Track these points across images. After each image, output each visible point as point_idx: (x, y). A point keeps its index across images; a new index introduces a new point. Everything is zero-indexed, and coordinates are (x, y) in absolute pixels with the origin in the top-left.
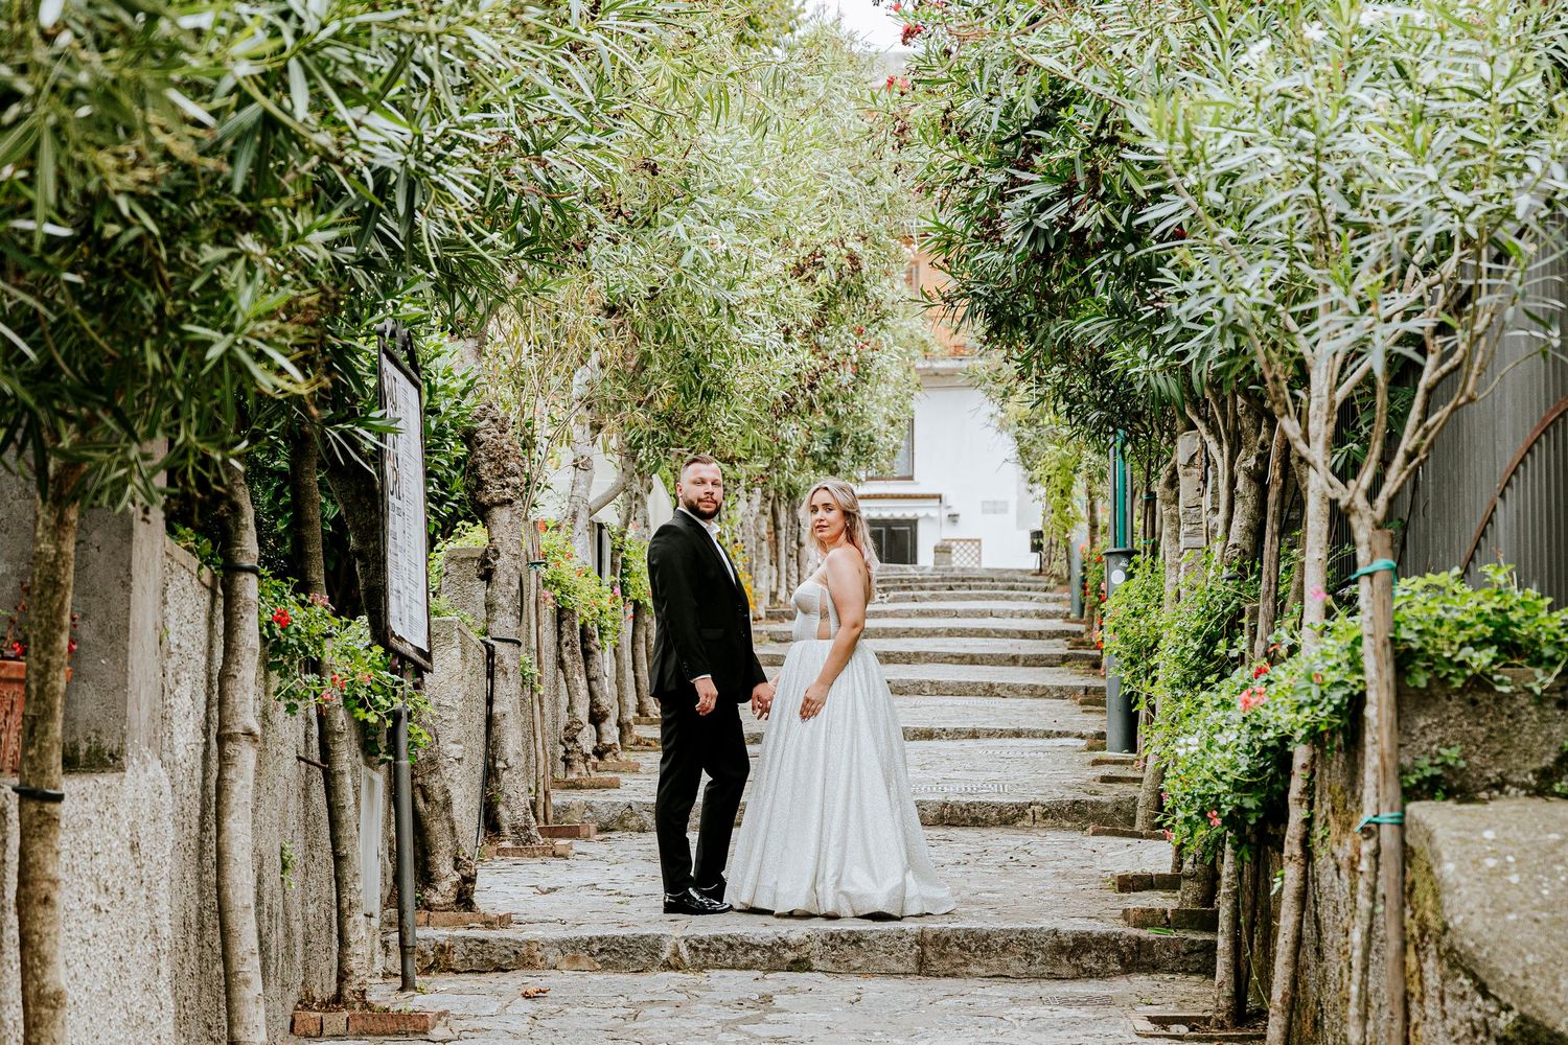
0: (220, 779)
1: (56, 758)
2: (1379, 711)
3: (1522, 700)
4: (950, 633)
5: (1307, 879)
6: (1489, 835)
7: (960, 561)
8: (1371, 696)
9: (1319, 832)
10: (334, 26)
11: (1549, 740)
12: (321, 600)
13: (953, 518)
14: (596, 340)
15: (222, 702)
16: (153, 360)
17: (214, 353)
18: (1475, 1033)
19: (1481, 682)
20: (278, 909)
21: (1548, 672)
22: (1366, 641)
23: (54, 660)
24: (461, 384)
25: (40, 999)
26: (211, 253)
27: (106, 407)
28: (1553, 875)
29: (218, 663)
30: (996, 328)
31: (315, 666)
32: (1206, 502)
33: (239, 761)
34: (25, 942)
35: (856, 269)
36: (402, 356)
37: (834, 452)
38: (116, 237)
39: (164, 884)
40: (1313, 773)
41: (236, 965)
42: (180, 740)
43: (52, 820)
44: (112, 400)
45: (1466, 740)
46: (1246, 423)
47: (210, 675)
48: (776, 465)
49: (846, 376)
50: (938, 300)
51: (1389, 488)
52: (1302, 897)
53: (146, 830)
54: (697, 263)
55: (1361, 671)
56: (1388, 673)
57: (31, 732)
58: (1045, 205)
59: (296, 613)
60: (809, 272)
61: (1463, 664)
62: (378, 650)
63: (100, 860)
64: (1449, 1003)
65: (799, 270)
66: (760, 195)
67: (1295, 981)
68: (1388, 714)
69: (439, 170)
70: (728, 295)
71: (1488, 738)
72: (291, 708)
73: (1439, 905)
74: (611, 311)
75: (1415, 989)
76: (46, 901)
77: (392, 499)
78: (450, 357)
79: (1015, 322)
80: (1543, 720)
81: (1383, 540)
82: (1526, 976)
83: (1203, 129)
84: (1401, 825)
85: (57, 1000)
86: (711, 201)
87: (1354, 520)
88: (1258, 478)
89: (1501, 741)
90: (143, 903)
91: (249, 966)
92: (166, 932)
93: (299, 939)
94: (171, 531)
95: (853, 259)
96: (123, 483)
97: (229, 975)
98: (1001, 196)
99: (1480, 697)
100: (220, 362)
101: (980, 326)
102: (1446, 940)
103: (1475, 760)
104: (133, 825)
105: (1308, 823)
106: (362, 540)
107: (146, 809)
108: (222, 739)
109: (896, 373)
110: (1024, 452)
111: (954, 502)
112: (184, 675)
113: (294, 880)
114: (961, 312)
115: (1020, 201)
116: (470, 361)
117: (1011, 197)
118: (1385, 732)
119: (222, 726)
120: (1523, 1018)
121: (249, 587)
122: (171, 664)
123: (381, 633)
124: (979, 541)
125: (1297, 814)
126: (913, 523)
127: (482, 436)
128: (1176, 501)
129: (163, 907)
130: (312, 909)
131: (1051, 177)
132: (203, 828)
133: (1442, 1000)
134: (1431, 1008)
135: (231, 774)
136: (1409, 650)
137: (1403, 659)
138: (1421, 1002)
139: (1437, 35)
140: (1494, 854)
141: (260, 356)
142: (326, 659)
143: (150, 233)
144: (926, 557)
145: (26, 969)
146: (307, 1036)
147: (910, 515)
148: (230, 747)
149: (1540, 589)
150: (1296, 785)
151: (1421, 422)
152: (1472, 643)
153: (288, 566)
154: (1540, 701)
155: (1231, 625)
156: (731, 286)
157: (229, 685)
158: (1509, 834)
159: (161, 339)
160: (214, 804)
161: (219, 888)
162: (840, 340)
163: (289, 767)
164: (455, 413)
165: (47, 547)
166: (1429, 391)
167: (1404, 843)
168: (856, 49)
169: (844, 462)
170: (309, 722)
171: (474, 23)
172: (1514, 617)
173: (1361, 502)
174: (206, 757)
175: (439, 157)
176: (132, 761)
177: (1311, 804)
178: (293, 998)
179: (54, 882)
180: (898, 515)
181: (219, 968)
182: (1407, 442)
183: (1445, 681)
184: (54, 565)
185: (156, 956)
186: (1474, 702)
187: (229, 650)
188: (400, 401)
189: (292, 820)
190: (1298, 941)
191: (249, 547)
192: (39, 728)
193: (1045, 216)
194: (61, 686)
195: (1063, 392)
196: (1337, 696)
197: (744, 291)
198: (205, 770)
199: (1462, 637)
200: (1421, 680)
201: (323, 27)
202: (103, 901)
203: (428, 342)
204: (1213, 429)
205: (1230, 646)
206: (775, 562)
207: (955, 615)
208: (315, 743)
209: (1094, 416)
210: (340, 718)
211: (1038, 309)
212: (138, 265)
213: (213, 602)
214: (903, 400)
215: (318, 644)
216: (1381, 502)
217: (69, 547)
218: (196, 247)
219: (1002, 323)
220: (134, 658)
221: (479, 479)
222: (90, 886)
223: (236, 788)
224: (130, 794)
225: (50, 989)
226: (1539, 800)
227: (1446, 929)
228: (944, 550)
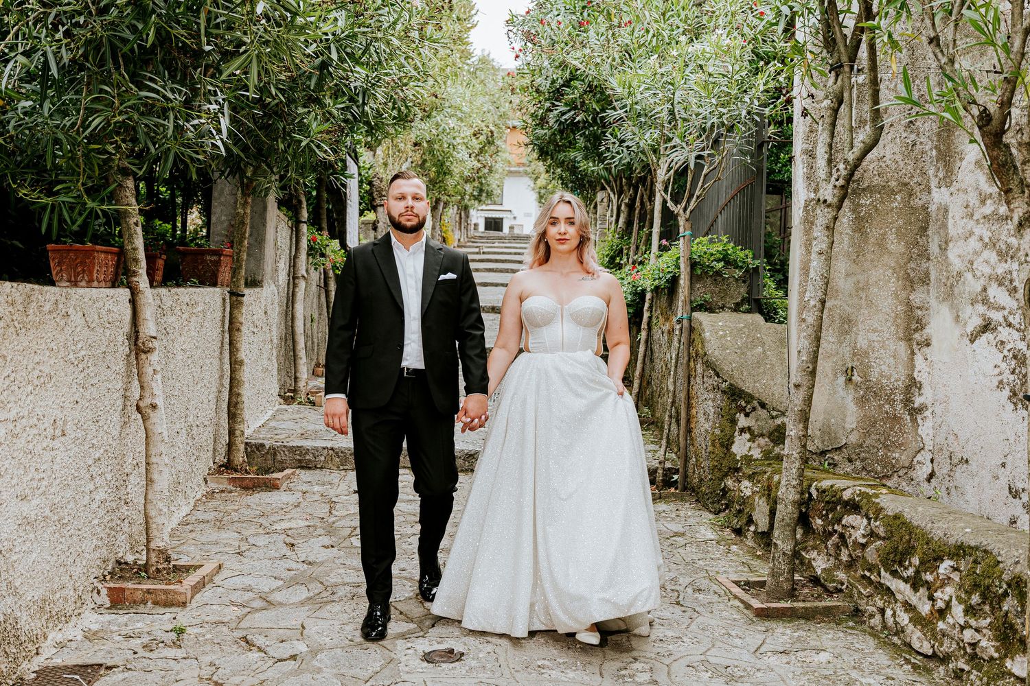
0: (293, 291)
1: (242, 282)
2: (684, 281)
3: (731, 280)
4: (515, 254)
5: (649, 335)
6: (720, 324)
7: (517, 231)
8: (682, 277)
9: (654, 320)
10: (346, 33)
11: (739, 293)
12: (326, 233)
13: (515, 218)
14: (410, 154)
15: (294, 266)
16: (281, 146)
17: (303, 144)
18: (714, 389)
19: (718, 273)
20: (310, 334)
21: (740, 271)
22: (681, 258)
23: (242, 249)
24: (368, 166)
25: (236, 362)
26: (301, 110)
27: (264, 162)
28: (742, 338)
29: (293, 253)
30: (541, 155)
31: (323, 255)
32: (609, 214)
33: (299, 285)
34: (231, 344)
35: (492, 136)
36: (353, 155)
37: (480, 195)
38: (270, 103)
39: (275, 325)
40: (652, 301)
41: (297, 353)
42: (281, 278)
43: (241, 303)
44: (267, 159)
45: (712, 292)
46: (625, 188)
47: (290, 257)
48: (463, 198)
49: (486, 171)
50: (523, 145)
51: (690, 208)
52: (647, 342)
53: (269, 307)
54: (444, 130)
55: (679, 268)
56: (688, 269)
57: (234, 273)
58: (563, 114)
59: (318, 237)
60: (478, 136)
61: (712, 267)
62: (343, 251)
63: (255, 316)
64: (705, 379)
65: (475, 135)
66: (465, 109)
67: (643, 369)
68: (688, 283)
69: (374, 89)
70: (453, 141)
71: (719, 292)
72: (316, 269)
73: (703, 347)
74: (415, 144)
75: (693, 373)
76: (238, 330)
77: (348, 201)
78: (366, 156)
79: (547, 153)
80: (738, 286)
81: (688, 225)
82: (732, 371)
83: (634, 84)
84: (690, 320)
85: (241, 363)
86: (449, 110)
87: (679, 218)
88: (631, 207)
89: (724, 293)
90: (268, 331)
91: (302, 353)
92: (275, 341)
93: (316, 344)
94: (279, 208)
95: (492, 132)
96: (269, 189)
97: (295, 355)
98: (549, 110)
99: (717, 278)
100: (305, 147)
101: (535, 155)
102: (706, 358)
103: (715, 299)
104: (265, 305)
105: (650, 318)
106: (337, 215)
107: (270, 300)
108: (294, 278)
109: (501, 170)
110: (541, 197)
111: (515, 213)
112: (282, 256)
113: (315, 325)
114: (530, 150)
115: (555, 112)
116: (371, 158)
117: (552, 111)
118: (686, 289)
119: (294, 273)
120: (731, 385)
121: (304, 228)
122: (279, 252)
123: (343, 245)
124: (522, 225)
125: (646, 315)
126: (502, 219)
127: (375, 183)
128: (596, 213)
129: (274, 333)
130: (320, 335)
131: (566, 104)
132: (287, 307)
133: (703, 378)
134: (699, 380)
135: (297, 290)
136: (695, 262)
137: (693, 265)
138: (695, 378)
139: (714, 56)
140: (722, 330)
141: (318, 146)
142: (327, 253)
143: (281, 102)
144: (506, 230)
145: (231, 352)
146: (318, 376)
147: (501, 216)
148: (297, 281)
149: (735, 243)
150: (647, 305)
151: (702, 186)
152: (715, 260)
153: (315, 222)
154: (737, 280)
155: (620, 253)
156: (454, 138)
157: (297, 260)
158: (727, 324)
159: (284, 138)
160: (291, 299)
161: (292, 327)
162: (486, 158)
163: (314, 288)
164: (366, 175)
165: (241, 211)
166: (705, 176)
167: (691, 326)
168: (494, 64)
169: (483, 198)
170: (321, 274)
171: (393, 35)
172: (729, 252)
173: (681, 212)
174: (288, 284)
175: (374, 84)
176: (265, 284)
177: (651, 312)
178: (313, 363)
179: (241, 323)
180: (497, 216)
181: (292, 353)
182: (697, 193)
183: (707, 273)
184: (243, 217)
185: (272, 349)
186: (715, 280)
187: (297, 249)
188: (352, 168)
189: (315, 306)
190: (645, 356)
191: (305, 214)
192: (237, 271)
193: (564, 117)
194: (245, 257)
195: (561, 178)
196: (669, 276)
197: (458, 140)
198: (288, 288)
199: (712, 259)
200: (699, 272)
201: (343, 32)
202: (255, 330)
203: (361, 150)
204: (612, 190)
205: (621, 259)
206: (460, 229)
207: (517, 248)
208: (322, 281)
209: (570, 185)
210: (331, 273)
211: (555, 150)
212: (278, 113)
213: (292, 232)
214: (501, 179)
215: (325, 248)
216: (688, 212)
217: (248, 211)
218: (296, 108)
219: (543, 153)
220: (267, 250)
221: (373, 197)
222: (252, 325)
223: (298, 295)
224: (265, 295)
225: (239, 359)
226: (735, 313)
227: (705, 354)
228: (511, 228)
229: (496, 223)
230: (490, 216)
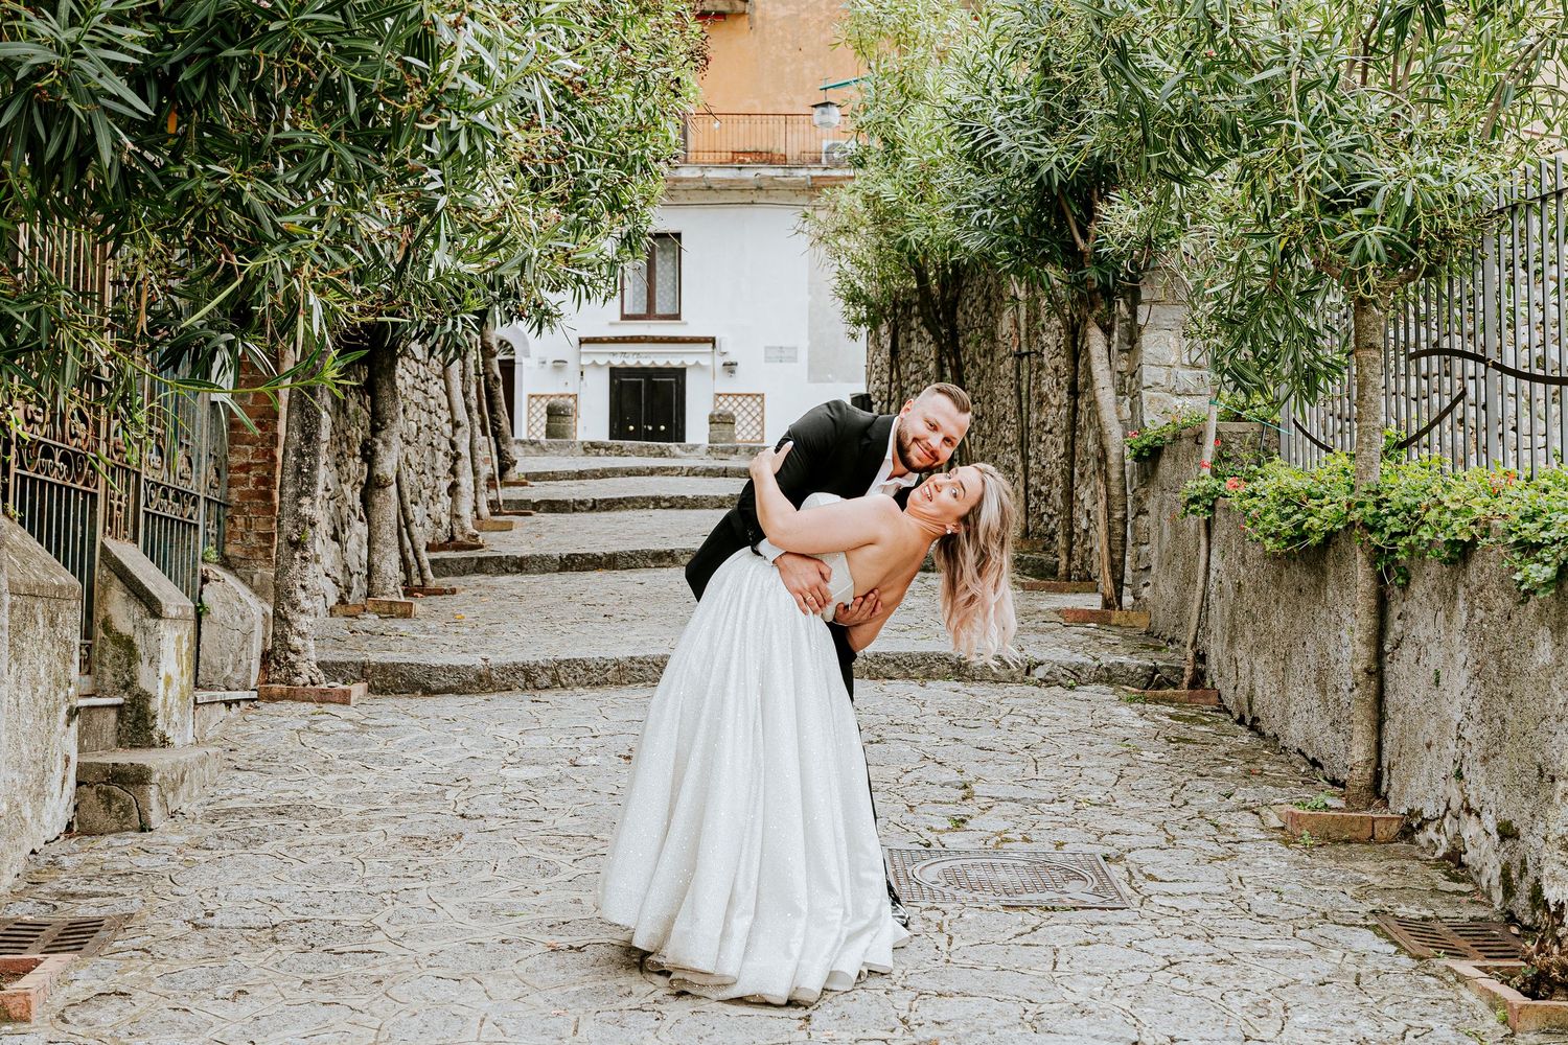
13: (730, 367)
111: (730, 346)
124: (761, 396)
126: (680, 373)
144: (697, 430)
147: (675, 363)
180: (661, 362)
228: (722, 421)
229: (653, 387)
230: (631, 362)
